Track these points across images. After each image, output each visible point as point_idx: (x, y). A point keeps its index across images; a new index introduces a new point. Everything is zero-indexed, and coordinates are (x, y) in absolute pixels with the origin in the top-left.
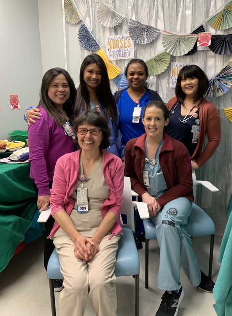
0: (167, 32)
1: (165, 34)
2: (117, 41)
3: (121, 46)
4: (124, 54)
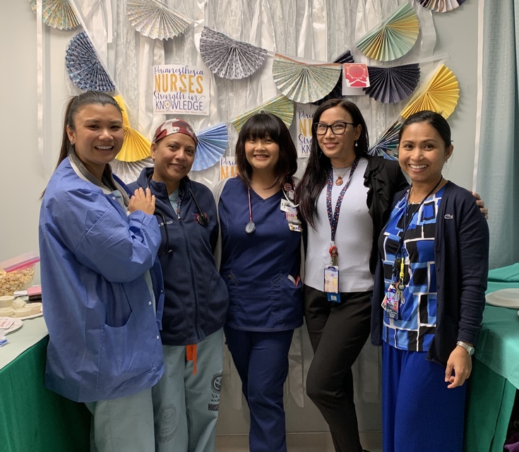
0: (281, 56)
1: (278, 59)
2: (172, 75)
3: (180, 88)
4: (186, 103)
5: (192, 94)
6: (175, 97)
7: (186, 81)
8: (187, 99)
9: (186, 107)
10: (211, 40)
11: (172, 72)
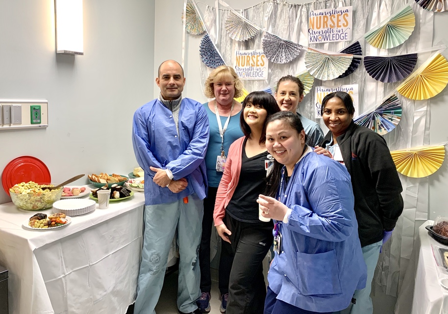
0: (311, 49)
1: (309, 51)
2: (247, 57)
3: (252, 64)
4: (254, 73)
5: (258, 67)
6: (248, 69)
7: (255, 60)
8: (255, 71)
9: (254, 75)
10: (269, 40)
11: (247, 55)
